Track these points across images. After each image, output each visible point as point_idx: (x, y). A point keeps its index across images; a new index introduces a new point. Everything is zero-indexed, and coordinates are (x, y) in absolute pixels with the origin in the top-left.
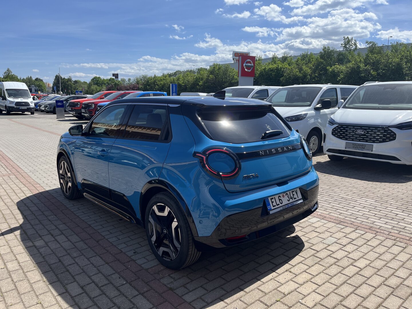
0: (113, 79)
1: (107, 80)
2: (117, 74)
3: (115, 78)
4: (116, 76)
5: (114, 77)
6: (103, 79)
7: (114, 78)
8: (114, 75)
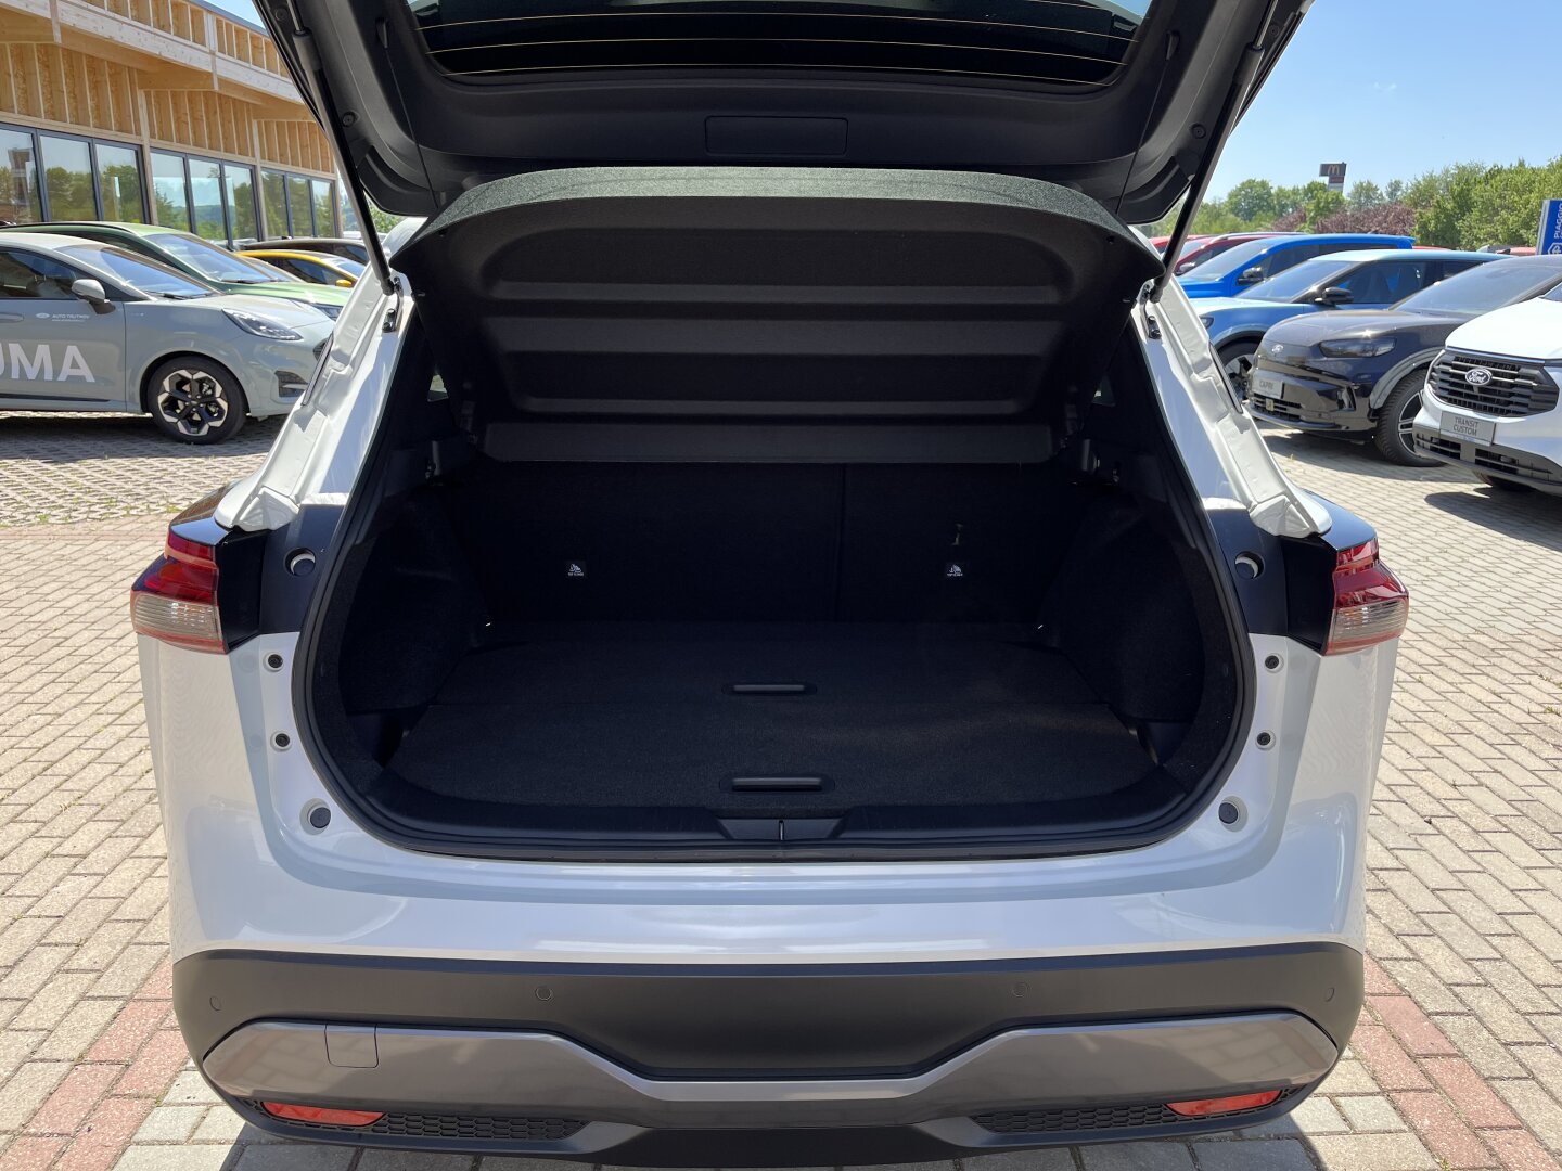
0: (1323, 187)
1: (1295, 192)
2: (1343, 167)
3: (1330, 182)
4: (1336, 173)
5: (1325, 180)
6: (1280, 190)
7: (1327, 183)
8: (1325, 169)
